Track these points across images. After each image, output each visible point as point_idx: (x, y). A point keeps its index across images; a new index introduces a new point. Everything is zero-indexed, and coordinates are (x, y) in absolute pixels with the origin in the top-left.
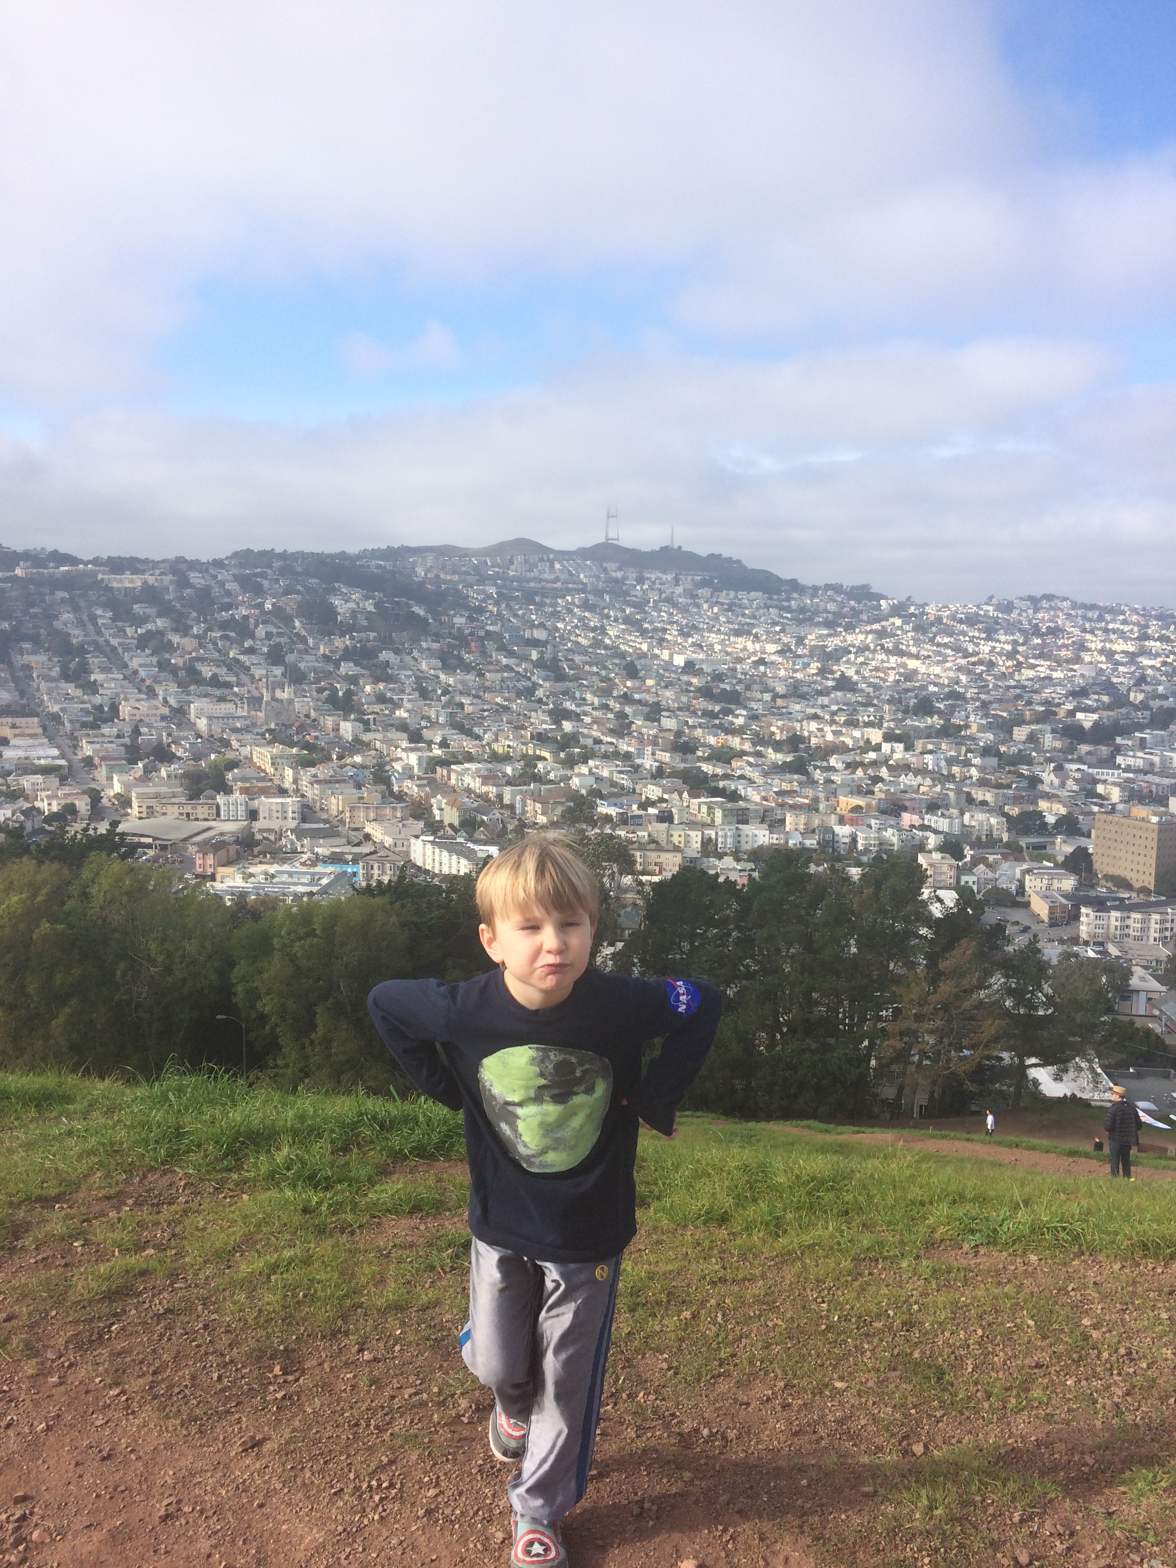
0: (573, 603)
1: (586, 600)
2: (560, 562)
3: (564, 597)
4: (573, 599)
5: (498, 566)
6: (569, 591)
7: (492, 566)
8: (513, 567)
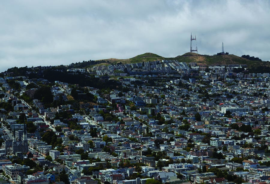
0: (174, 84)
1: (180, 82)
2: (167, 64)
3: (169, 81)
4: (173, 82)
5: (137, 67)
6: (172, 78)
7: (134, 68)
8: (144, 68)
